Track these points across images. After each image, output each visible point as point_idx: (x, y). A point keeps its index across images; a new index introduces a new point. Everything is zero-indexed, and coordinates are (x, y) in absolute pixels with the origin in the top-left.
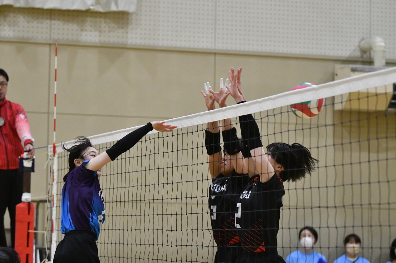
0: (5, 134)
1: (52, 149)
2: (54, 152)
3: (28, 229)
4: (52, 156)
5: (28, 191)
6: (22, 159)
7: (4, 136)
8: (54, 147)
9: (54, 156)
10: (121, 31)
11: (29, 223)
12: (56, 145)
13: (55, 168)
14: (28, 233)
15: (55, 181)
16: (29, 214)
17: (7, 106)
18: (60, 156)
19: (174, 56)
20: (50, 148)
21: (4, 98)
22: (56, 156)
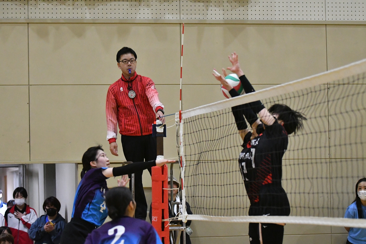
0: (137, 105)
1: (178, 116)
2: (180, 118)
3: (163, 187)
4: (179, 122)
5: (162, 154)
6: (155, 126)
7: (136, 106)
8: (180, 114)
9: (180, 122)
10: (241, 8)
11: (163, 182)
12: (181, 112)
13: (181, 132)
14: (163, 190)
15: (182, 144)
16: (163, 174)
17: (138, 79)
18: (186, 122)
19: (290, 29)
20: (177, 114)
21: (135, 72)
22: (182, 121)
